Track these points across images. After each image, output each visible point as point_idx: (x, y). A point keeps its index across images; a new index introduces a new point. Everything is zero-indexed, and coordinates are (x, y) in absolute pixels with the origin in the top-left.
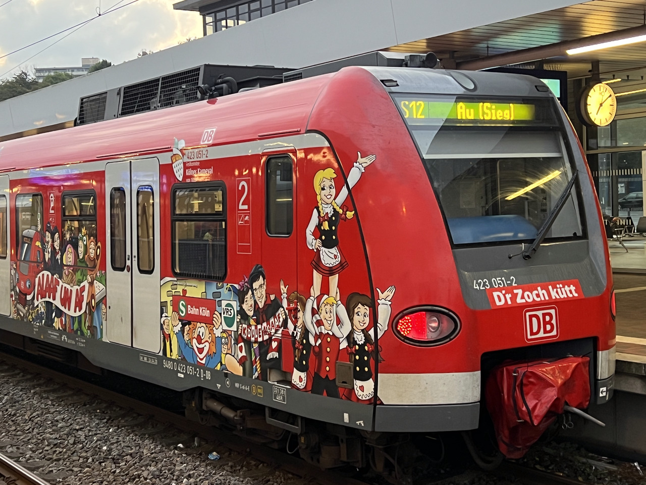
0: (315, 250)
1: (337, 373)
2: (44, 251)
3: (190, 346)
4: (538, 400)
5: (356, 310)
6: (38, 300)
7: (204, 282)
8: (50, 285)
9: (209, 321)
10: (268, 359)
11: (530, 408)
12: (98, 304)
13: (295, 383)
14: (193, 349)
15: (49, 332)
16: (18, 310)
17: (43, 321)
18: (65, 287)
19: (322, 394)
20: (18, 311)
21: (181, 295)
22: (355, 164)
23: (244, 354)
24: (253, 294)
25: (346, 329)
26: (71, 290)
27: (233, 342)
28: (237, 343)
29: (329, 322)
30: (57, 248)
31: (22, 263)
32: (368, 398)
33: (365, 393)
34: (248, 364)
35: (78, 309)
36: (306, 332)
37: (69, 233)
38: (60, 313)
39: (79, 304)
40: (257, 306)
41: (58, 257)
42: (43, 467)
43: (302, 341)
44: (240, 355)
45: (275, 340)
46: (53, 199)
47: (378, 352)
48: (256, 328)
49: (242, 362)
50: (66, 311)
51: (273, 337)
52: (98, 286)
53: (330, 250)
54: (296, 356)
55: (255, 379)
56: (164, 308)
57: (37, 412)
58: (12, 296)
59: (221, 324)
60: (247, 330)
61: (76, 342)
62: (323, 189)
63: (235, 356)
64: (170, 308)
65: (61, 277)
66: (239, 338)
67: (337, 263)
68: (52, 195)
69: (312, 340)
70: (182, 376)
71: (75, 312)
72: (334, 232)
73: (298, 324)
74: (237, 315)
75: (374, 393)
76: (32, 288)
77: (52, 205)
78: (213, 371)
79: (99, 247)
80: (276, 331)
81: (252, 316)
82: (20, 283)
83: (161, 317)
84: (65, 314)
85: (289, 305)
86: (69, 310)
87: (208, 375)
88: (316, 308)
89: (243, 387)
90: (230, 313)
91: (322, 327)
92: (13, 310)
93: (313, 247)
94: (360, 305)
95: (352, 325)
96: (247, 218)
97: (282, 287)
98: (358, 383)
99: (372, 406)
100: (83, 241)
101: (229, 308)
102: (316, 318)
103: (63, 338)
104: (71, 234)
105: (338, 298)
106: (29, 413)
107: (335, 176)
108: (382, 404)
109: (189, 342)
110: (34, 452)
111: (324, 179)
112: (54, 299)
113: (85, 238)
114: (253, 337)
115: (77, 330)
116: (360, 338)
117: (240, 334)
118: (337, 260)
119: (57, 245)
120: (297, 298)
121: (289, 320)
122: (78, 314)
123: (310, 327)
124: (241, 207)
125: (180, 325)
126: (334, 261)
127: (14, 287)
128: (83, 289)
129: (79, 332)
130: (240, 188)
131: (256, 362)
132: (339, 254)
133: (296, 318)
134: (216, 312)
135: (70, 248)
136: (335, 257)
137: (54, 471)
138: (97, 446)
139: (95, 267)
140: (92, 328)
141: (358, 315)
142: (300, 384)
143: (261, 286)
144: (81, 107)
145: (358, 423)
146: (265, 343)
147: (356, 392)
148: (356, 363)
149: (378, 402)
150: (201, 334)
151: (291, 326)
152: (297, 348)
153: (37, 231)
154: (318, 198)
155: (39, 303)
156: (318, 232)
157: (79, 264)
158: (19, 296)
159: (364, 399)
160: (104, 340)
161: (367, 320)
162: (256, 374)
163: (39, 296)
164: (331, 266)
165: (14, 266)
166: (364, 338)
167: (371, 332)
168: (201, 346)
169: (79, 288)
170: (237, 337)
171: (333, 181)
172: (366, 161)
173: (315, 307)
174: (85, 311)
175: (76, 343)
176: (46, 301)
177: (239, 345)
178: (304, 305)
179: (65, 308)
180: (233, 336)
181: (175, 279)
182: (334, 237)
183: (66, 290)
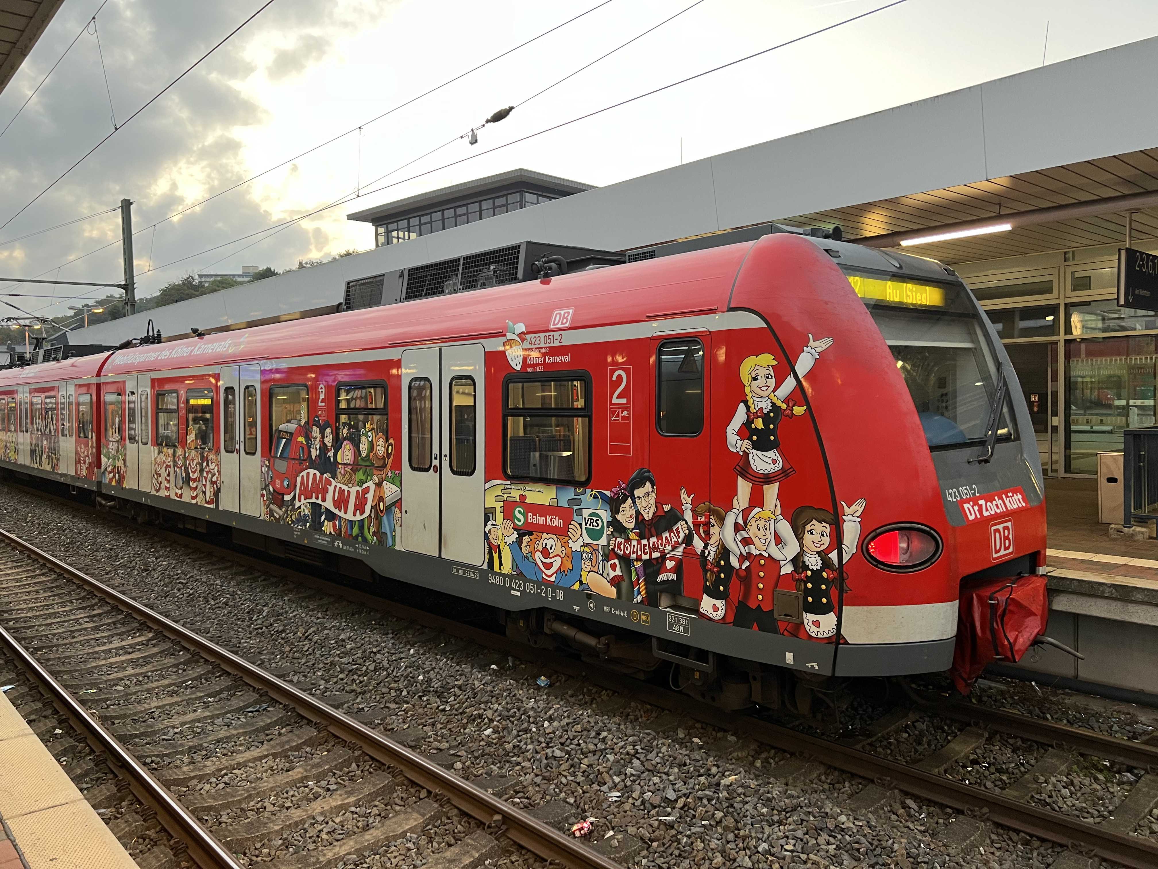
0: (741, 453)
1: (775, 603)
2: (309, 448)
3: (531, 560)
4: (1016, 630)
5: (808, 527)
6: (300, 501)
7: (554, 487)
8: (318, 485)
9: (562, 533)
10: (659, 580)
11: (1012, 641)
12: (389, 508)
13: (706, 613)
14: (536, 564)
15: (316, 536)
16: (271, 510)
17: (308, 524)
18: (340, 488)
19: (750, 627)
20: (271, 513)
21: (518, 500)
22: (805, 348)
23: (618, 572)
24: (634, 502)
25: (792, 549)
26: (349, 492)
27: (600, 558)
28: (607, 558)
29: (764, 541)
30: (329, 445)
31: (277, 460)
32: (825, 636)
33: (821, 630)
34: (624, 585)
35: (358, 512)
36: (724, 552)
37: (346, 428)
38: (331, 516)
39: (360, 507)
40: (640, 518)
41: (331, 454)
42: (348, 702)
43: (719, 562)
44: (612, 574)
45: (671, 559)
46: (323, 390)
47: (843, 580)
48: (639, 543)
49: (615, 582)
50: (341, 514)
51: (668, 556)
52: (390, 490)
53: (764, 453)
54: (707, 580)
55: (637, 603)
56: (491, 515)
57: (312, 629)
58: (262, 495)
59: (581, 535)
60: (625, 546)
61: (355, 548)
62: (755, 379)
63: (605, 575)
64: (500, 516)
65: (334, 477)
66: (609, 554)
67: (777, 469)
68: (321, 386)
69: (734, 562)
70: (518, 594)
71: (355, 515)
72: (773, 432)
73: (712, 542)
74: (608, 527)
75: (837, 630)
76: (292, 487)
77: (322, 396)
78: (568, 591)
79: (391, 444)
80: (674, 549)
81: (633, 529)
82: (275, 482)
83: (486, 525)
84: (340, 517)
85: (695, 517)
86: (345, 512)
87: (560, 595)
88: (742, 523)
89: (617, 612)
90: (595, 524)
91: (752, 546)
92: (264, 510)
93: (738, 450)
94: (814, 522)
95: (801, 545)
96: (625, 413)
97: (684, 496)
98: (809, 618)
99: (833, 646)
100: (367, 437)
101: (595, 519)
102: (741, 535)
103: (336, 544)
104: (349, 429)
105: (778, 511)
106: (302, 630)
107: (775, 363)
108: (846, 643)
109: (529, 555)
110: (327, 681)
111: (757, 367)
112: (324, 500)
113: (370, 433)
114: (634, 553)
115: (357, 536)
116: (814, 562)
117: (613, 549)
118: (777, 465)
119: (328, 440)
120: (710, 510)
121: (696, 537)
122: (358, 517)
123: (731, 545)
124: (615, 400)
125: (515, 535)
126: (773, 466)
127: (267, 486)
128: (367, 490)
129: (360, 538)
130: (614, 378)
131: (639, 584)
132: (780, 458)
133: (708, 534)
134: (572, 522)
135: (347, 446)
136: (774, 462)
137: (366, 709)
138: (408, 675)
139: (384, 466)
140: (380, 534)
141: (812, 533)
142: (714, 614)
143: (648, 494)
144: (348, 292)
145: (809, 665)
146: (654, 562)
147: (807, 628)
148: (807, 592)
149: (841, 641)
150: (548, 547)
151: (698, 544)
152: (710, 570)
153: (300, 425)
154: (747, 390)
155: (303, 505)
156: (746, 430)
157: (361, 463)
158: (272, 495)
159: (820, 636)
160: (397, 548)
161: (827, 540)
162: (639, 598)
163: (302, 497)
164: (766, 472)
165: (267, 463)
166: (820, 562)
167: (834, 555)
168: (548, 561)
169: (360, 489)
170: (607, 552)
171: (771, 369)
172: (821, 344)
173: (740, 521)
174: (370, 516)
175: (355, 550)
176: (313, 504)
177: (612, 562)
178: (722, 520)
179: (340, 511)
180: (600, 550)
181: (509, 482)
182: (772, 438)
183: (342, 492)
